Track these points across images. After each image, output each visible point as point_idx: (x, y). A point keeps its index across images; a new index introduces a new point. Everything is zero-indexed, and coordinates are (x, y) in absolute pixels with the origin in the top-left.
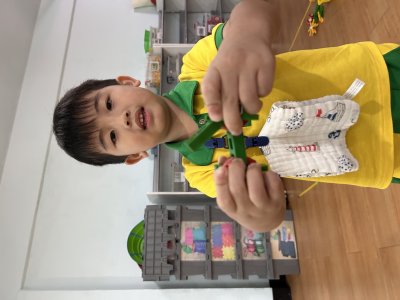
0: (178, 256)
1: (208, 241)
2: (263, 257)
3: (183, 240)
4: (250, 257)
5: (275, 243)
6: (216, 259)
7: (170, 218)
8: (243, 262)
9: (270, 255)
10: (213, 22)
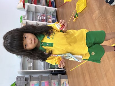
7: (26, 81)
10: (43, 16)
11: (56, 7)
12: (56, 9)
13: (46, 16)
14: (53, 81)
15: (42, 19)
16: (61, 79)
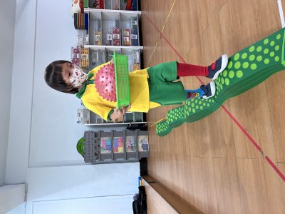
0: (99, 152)
1: (112, 145)
2: (135, 151)
3: (101, 145)
4: (129, 151)
5: (140, 145)
6: (115, 153)
8: (127, 153)
9: (138, 150)
10: (115, 32)
12: (140, 12)
13: (120, 32)
14: (128, 138)
15: (114, 40)
16: (138, 135)
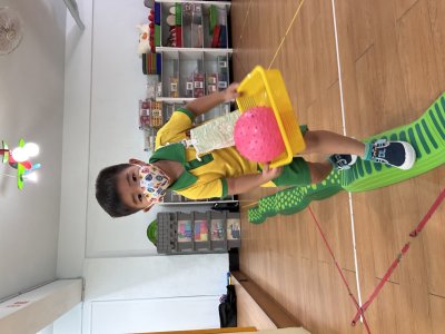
0: (176, 240)
1: (193, 231)
2: (222, 239)
3: (179, 231)
4: (215, 239)
5: (229, 231)
6: (197, 241)
7: (171, 219)
8: (212, 242)
9: (226, 238)
10: (197, 79)
11: (230, 47)
12: (231, 50)
13: (204, 79)
14: (213, 221)
15: (196, 90)
16: (227, 218)
